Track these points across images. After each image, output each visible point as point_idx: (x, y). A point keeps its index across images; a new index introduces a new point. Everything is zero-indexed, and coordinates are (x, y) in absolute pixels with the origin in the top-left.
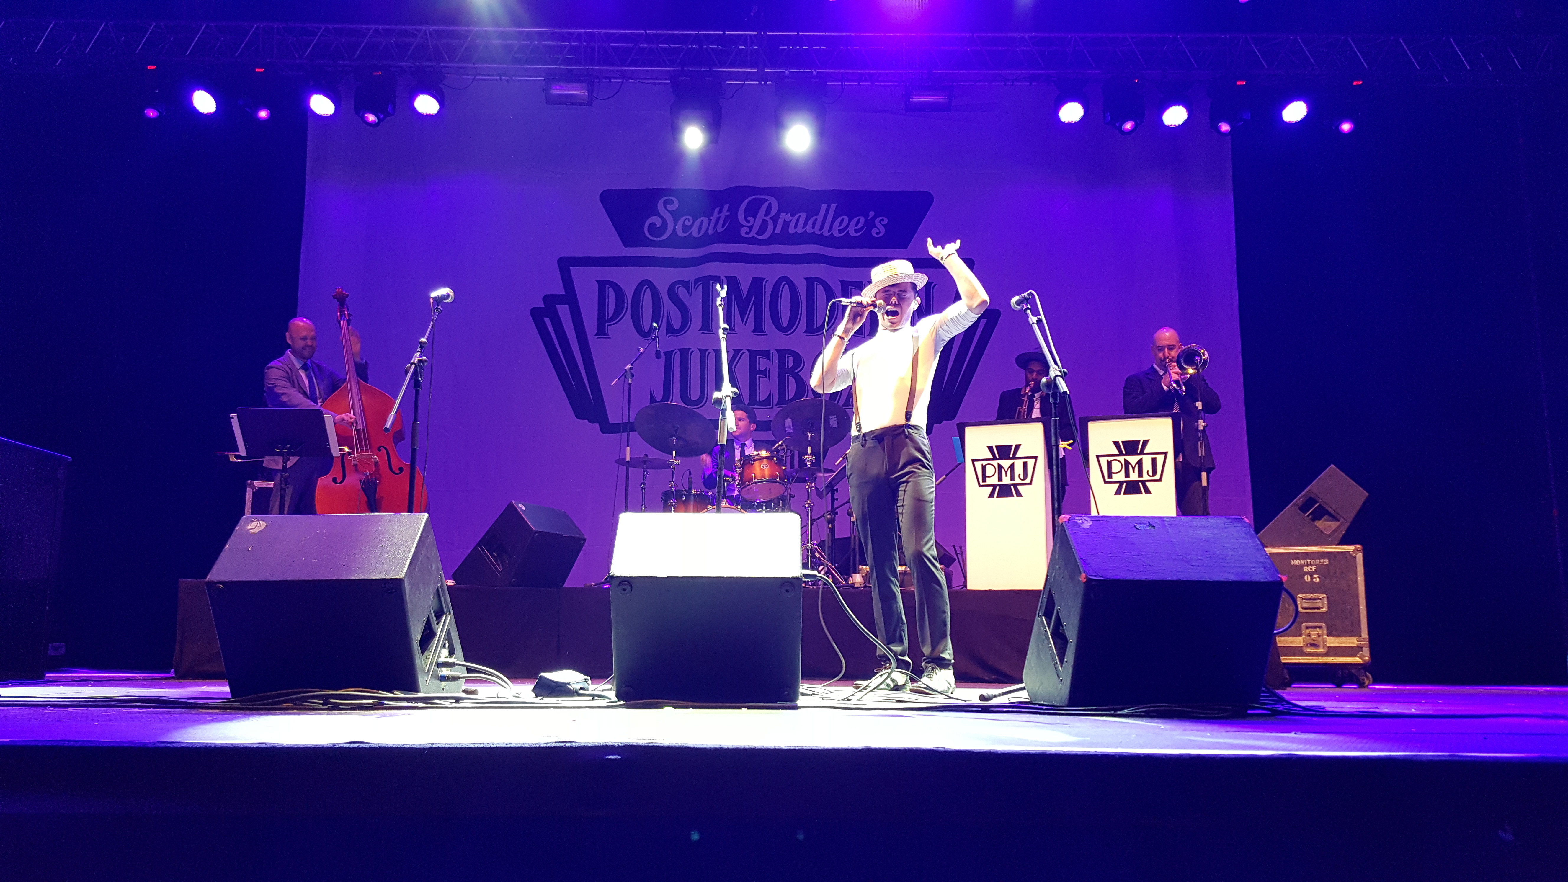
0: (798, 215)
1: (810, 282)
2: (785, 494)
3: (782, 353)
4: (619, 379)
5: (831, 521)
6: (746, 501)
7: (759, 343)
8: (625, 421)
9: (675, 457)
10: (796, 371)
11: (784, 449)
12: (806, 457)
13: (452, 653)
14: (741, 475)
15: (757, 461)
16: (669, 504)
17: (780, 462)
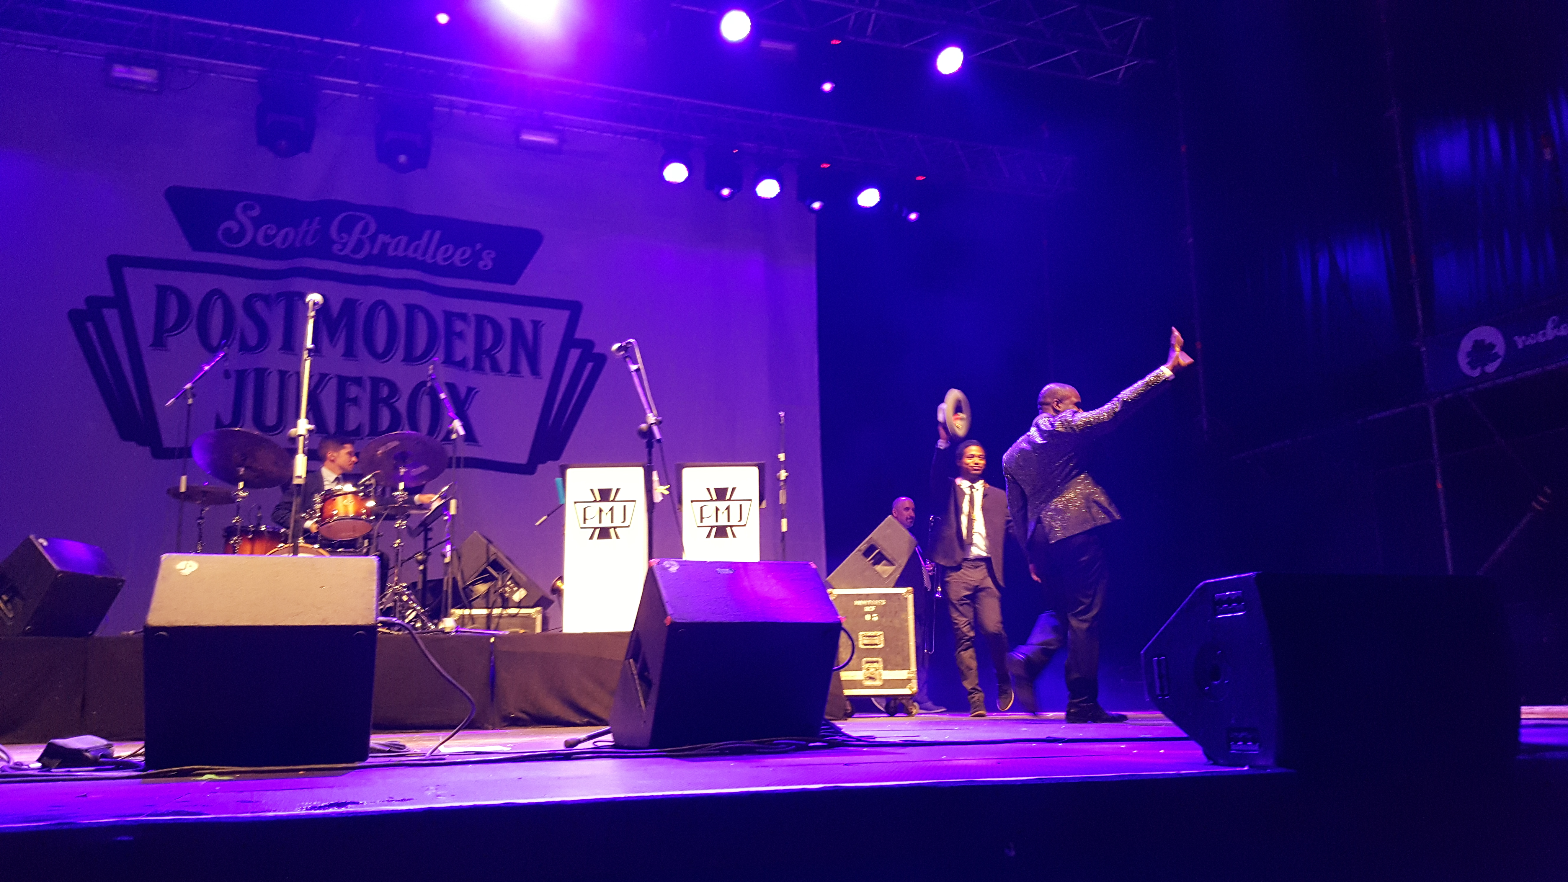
0: (399, 238)
1: (411, 310)
2: (372, 533)
3: (376, 382)
4: (176, 400)
5: (420, 563)
6: (326, 539)
7: (350, 369)
8: (182, 445)
9: (242, 489)
10: (391, 401)
11: (371, 485)
12: (396, 493)
14: (322, 509)
15: (340, 498)
16: (232, 542)
17: (367, 497)
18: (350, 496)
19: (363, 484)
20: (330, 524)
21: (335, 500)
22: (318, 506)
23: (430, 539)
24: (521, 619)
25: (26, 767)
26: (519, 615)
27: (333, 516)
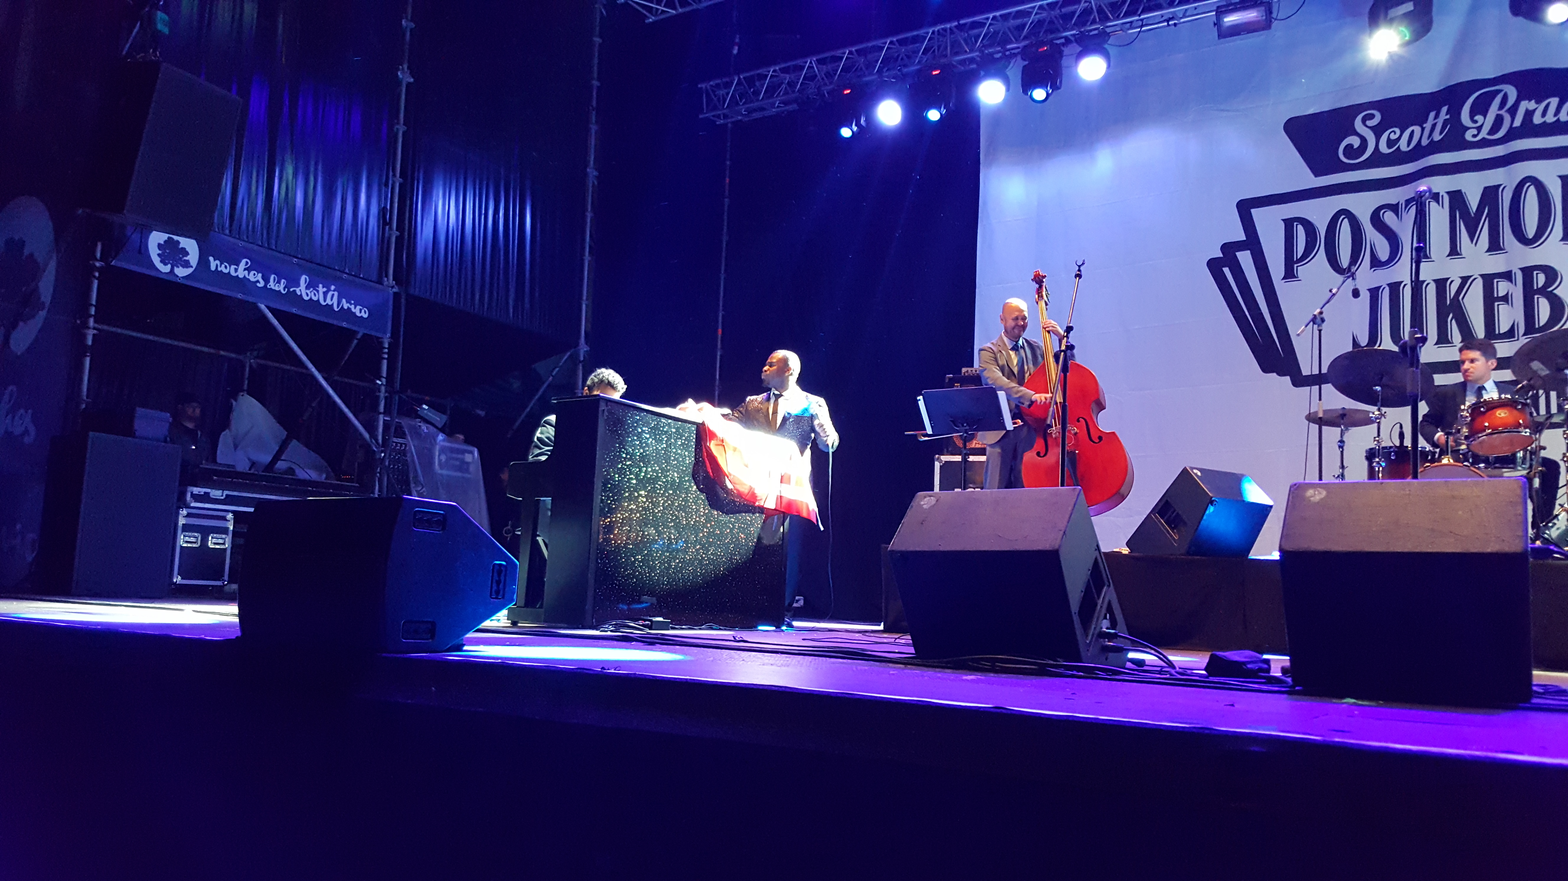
0: (1547, 101)
3: (1529, 271)
4: (1306, 326)
8: (1316, 371)
9: (1380, 409)
10: (1550, 289)
13: (1113, 625)
14: (1470, 425)
16: (1374, 464)
20: (1481, 439)
22: (1466, 421)
25: (1192, 673)
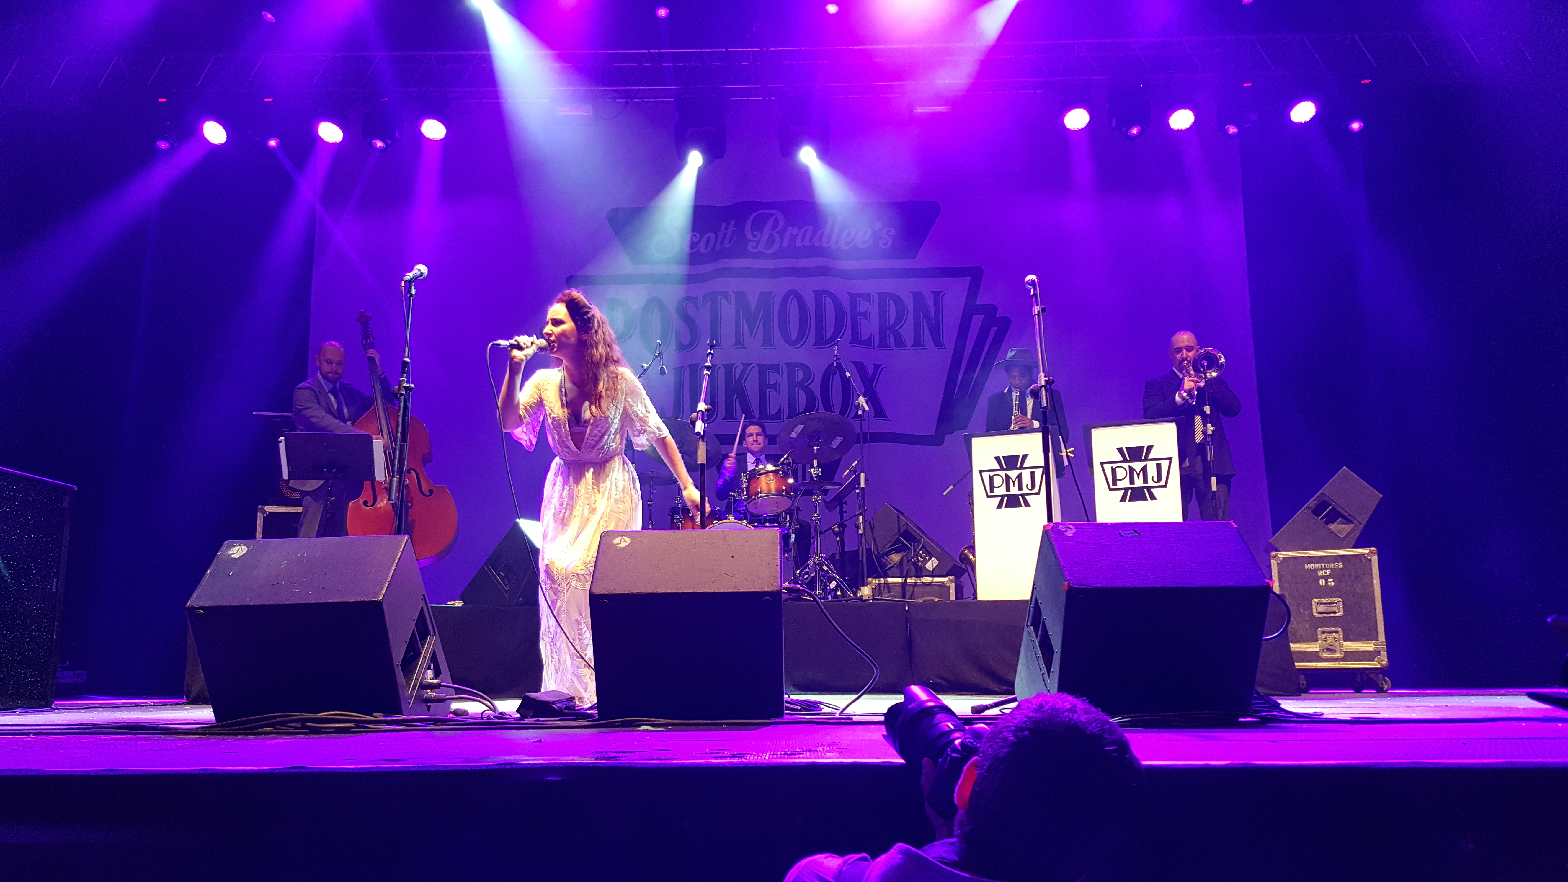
0: (804, 228)
1: (819, 295)
3: (792, 367)
5: (840, 534)
6: (752, 515)
7: (770, 357)
10: (806, 384)
12: (812, 470)
13: (437, 674)
14: (748, 489)
15: (763, 476)
16: (676, 520)
17: (786, 475)
18: (771, 474)
19: (782, 463)
20: (755, 501)
21: (759, 478)
22: (745, 485)
23: (846, 512)
24: (937, 587)
25: (509, 717)
26: (932, 583)
27: (757, 493)
